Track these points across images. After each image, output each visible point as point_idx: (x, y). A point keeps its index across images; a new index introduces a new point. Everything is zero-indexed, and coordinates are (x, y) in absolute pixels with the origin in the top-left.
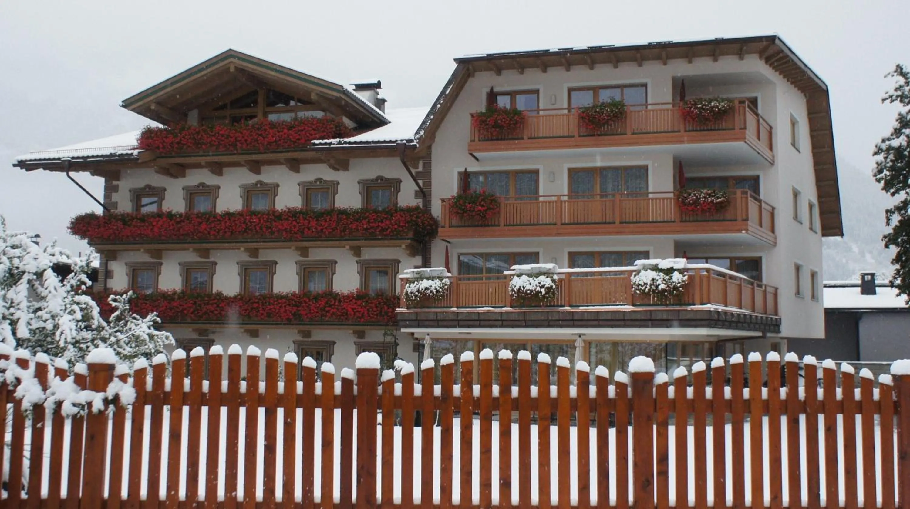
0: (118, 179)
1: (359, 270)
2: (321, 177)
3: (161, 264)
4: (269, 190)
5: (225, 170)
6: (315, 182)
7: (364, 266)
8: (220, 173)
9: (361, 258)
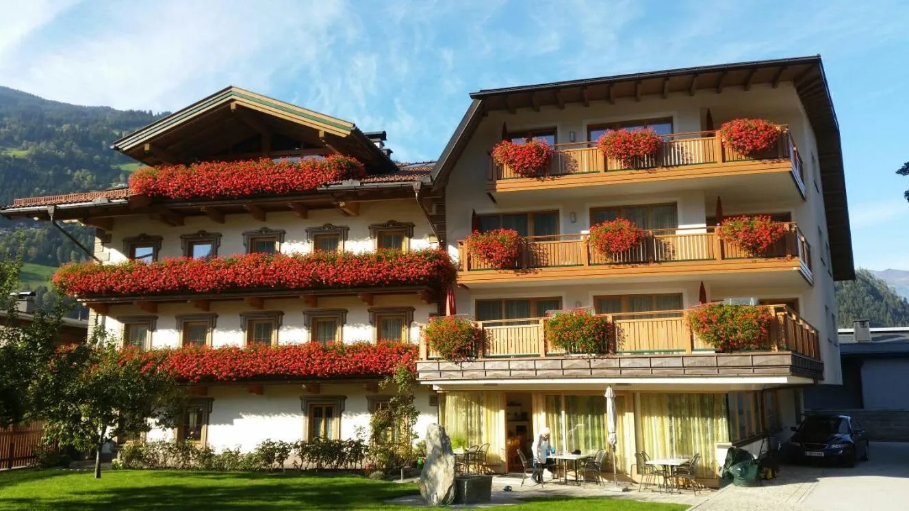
0: (110, 229)
1: (371, 319)
2: (330, 222)
3: (157, 318)
4: (275, 238)
5: (228, 217)
6: (324, 228)
7: (377, 315)
8: (222, 221)
9: (374, 306)
